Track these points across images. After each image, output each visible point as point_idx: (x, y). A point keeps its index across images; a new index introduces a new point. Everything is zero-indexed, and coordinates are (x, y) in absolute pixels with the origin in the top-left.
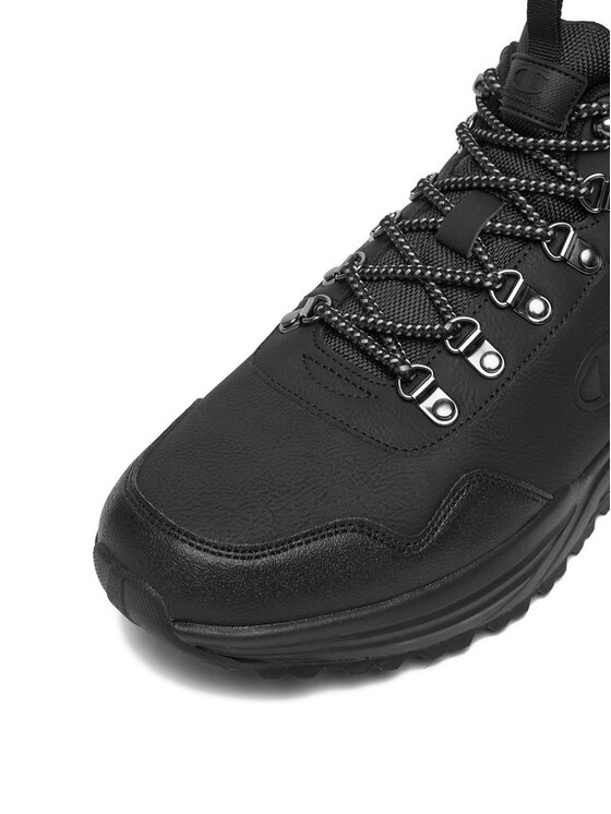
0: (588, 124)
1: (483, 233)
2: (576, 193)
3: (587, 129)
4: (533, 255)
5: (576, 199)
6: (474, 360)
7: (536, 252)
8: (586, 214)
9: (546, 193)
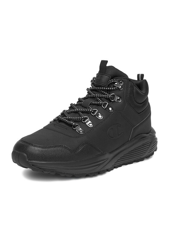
0: (112, 84)
1: (90, 104)
2: (109, 97)
3: (112, 86)
4: (100, 107)
5: (109, 98)
6: (87, 124)
7: (101, 107)
8: (111, 101)
9: (103, 97)
